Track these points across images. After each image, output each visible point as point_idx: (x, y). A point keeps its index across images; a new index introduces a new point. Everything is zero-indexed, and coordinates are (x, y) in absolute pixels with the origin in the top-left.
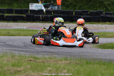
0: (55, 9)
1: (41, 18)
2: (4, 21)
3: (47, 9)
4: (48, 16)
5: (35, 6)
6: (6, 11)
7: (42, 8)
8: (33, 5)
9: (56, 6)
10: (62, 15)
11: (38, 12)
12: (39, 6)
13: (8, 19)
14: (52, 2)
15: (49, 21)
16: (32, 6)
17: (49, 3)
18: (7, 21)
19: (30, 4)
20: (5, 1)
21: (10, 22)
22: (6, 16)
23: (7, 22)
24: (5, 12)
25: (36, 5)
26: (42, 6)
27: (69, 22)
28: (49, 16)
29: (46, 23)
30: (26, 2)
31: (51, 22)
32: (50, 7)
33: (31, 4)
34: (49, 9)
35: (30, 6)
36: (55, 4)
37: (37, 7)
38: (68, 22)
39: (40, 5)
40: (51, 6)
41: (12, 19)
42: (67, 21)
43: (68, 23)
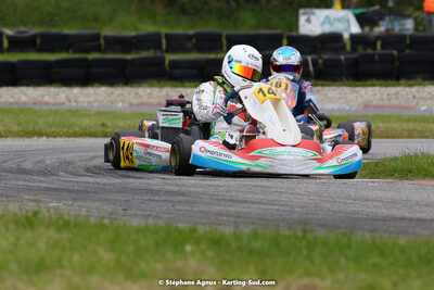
0: (404, 32)
1: (311, 68)
2: (162, 83)
3: (371, 30)
4: (340, 60)
5: (322, 19)
6: (194, 41)
7: (349, 26)
8: (312, 18)
9: (408, 16)
10: (395, 52)
11: (319, 45)
12: (339, 20)
13: (177, 72)
14: (391, 4)
15: (342, 80)
16: (308, 21)
17: (377, 7)
18: (174, 83)
19: (301, 11)
20: (206, 3)
21: (187, 84)
22: (171, 62)
23: (173, 86)
24: (189, 45)
25: (327, 17)
26: (348, 21)
27: (425, 79)
28: (342, 57)
29: (329, 86)
30: (291, 4)
31: (350, 82)
32: (381, 23)
33: (305, 14)
34: (381, 29)
35: (302, 19)
36: (410, 10)
37: (329, 22)
38: (419, 80)
39: (343, 18)
40: (387, 19)
41: (194, 71)
42: (415, 79)
43: (420, 84)
